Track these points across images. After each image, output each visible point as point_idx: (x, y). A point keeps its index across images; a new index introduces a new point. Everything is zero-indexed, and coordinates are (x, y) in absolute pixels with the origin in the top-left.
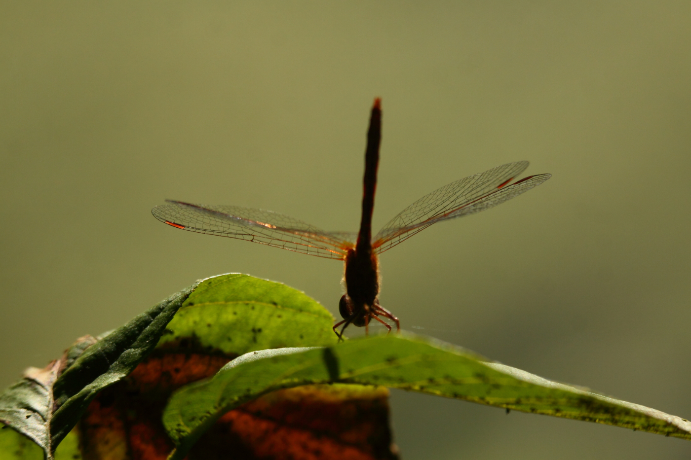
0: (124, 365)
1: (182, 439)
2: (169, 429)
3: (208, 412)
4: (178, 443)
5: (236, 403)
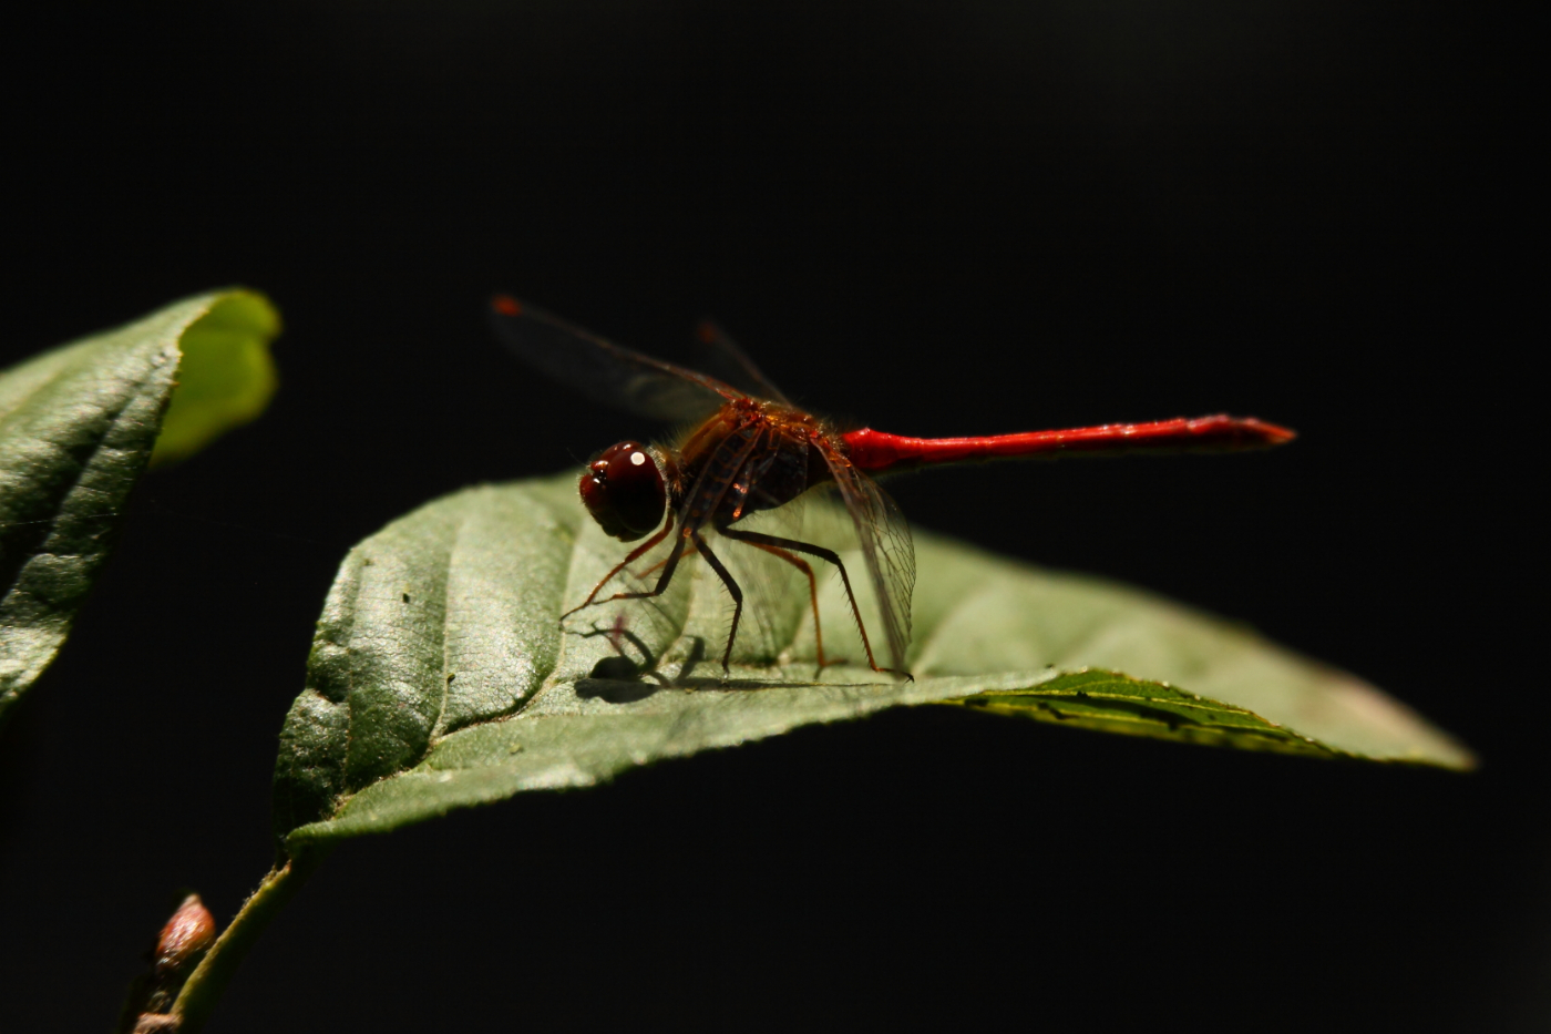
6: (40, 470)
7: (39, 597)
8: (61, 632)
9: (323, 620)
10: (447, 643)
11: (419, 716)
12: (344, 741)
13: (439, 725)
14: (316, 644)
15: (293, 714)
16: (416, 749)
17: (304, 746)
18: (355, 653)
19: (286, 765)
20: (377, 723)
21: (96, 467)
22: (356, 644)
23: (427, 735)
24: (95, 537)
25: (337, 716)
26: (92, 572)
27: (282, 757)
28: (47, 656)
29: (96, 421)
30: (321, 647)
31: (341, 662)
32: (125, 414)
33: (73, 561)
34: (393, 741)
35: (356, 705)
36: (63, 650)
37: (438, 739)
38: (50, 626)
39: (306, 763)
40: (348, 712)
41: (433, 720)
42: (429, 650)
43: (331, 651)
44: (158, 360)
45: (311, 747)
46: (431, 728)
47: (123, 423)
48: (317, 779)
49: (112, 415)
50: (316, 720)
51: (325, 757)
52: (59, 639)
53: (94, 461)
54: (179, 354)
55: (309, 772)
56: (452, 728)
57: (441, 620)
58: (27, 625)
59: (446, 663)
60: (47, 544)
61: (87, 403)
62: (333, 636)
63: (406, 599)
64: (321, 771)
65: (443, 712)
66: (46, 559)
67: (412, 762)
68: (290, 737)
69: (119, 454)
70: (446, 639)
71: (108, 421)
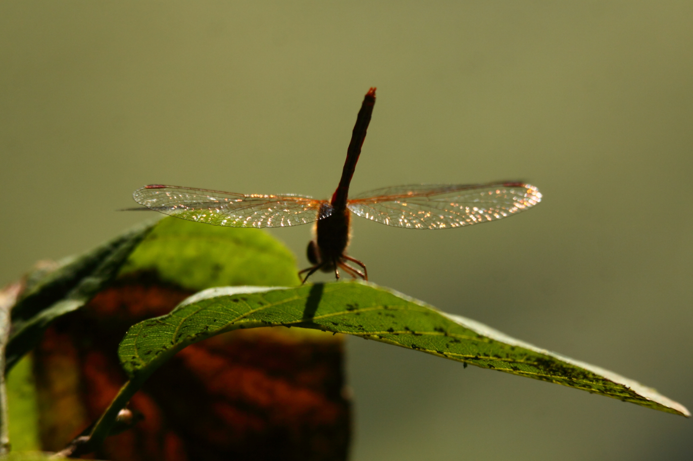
0: (83, 293)
1: (136, 372)
2: (124, 361)
3: (164, 347)
4: (132, 376)
5: (193, 339)
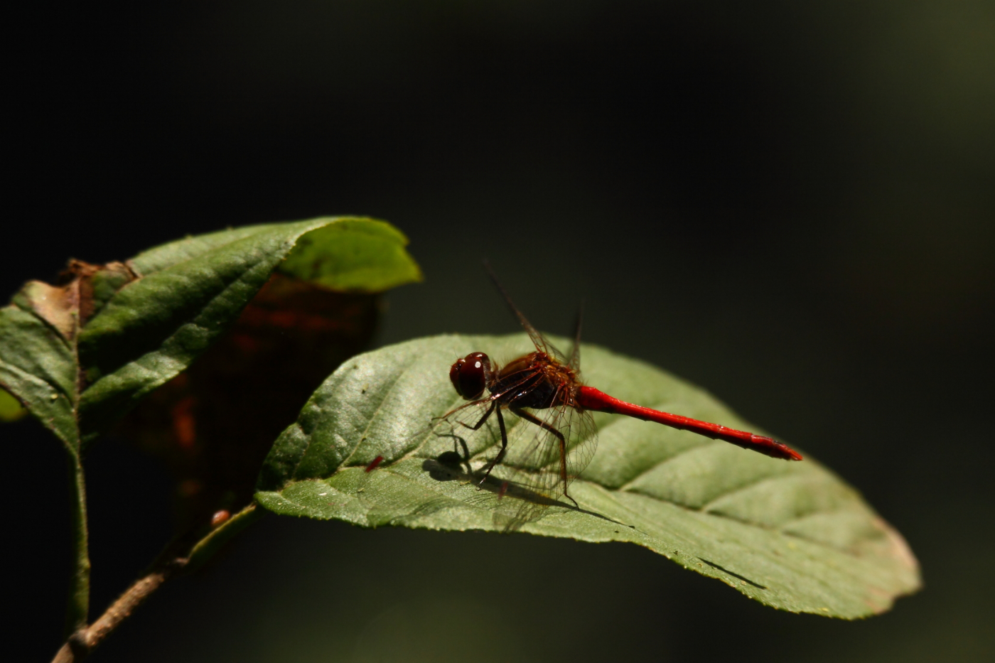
0: (179, 351)
6: (204, 283)
7: (182, 344)
8: (186, 364)
9: (316, 392)
10: (373, 419)
11: (338, 455)
12: (302, 455)
13: (346, 461)
14: (309, 403)
15: (284, 434)
16: (329, 470)
17: (281, 451)
18: (324, 412)
19: (271, 458)
20: (318, 451)
21: (231, 289)
22: (328, 409)
23: (338, 465)
24: (218, 323)
25: (303, 441)
26: (211, 339)
27: (270, 453)
28: (174, 373)
29: (240, 266)
30: (311, 405)
31: (315, 415)
32: (255, 267)
33: (205, 332)
34: (321, 463)
35: (314, 440)
36: (182, 373)
37: (343, 469)
38: (180, 359)
39: (279, 459)
40: (309, 441)
41: (344, 458)
42: (362, 420)
43: (315, 408)
44: (283, 245)
45: (284, 453)
46: (342, 462)
47: (252, 271)
48: (282, 469)
49: (249, 266)
50: (293, 440)
51: (290, 461)
52: (183, 367)
53: (232, 286)
54: (294, 245)
55: (279, 465)
56: (352, 465)
57: (377, 406)
58: (171, 356)
59: (366, 430)
60: (195, 319)
61: (240, 256)
62: (319, 401)
63: (364, 392)
64: (285, 466)
65: (351, 455)
66: (193, 327)
67: (324, 477)
68: (278, 444)
69: (244, 285)
70: (374, 417)
71: (246, 269)
